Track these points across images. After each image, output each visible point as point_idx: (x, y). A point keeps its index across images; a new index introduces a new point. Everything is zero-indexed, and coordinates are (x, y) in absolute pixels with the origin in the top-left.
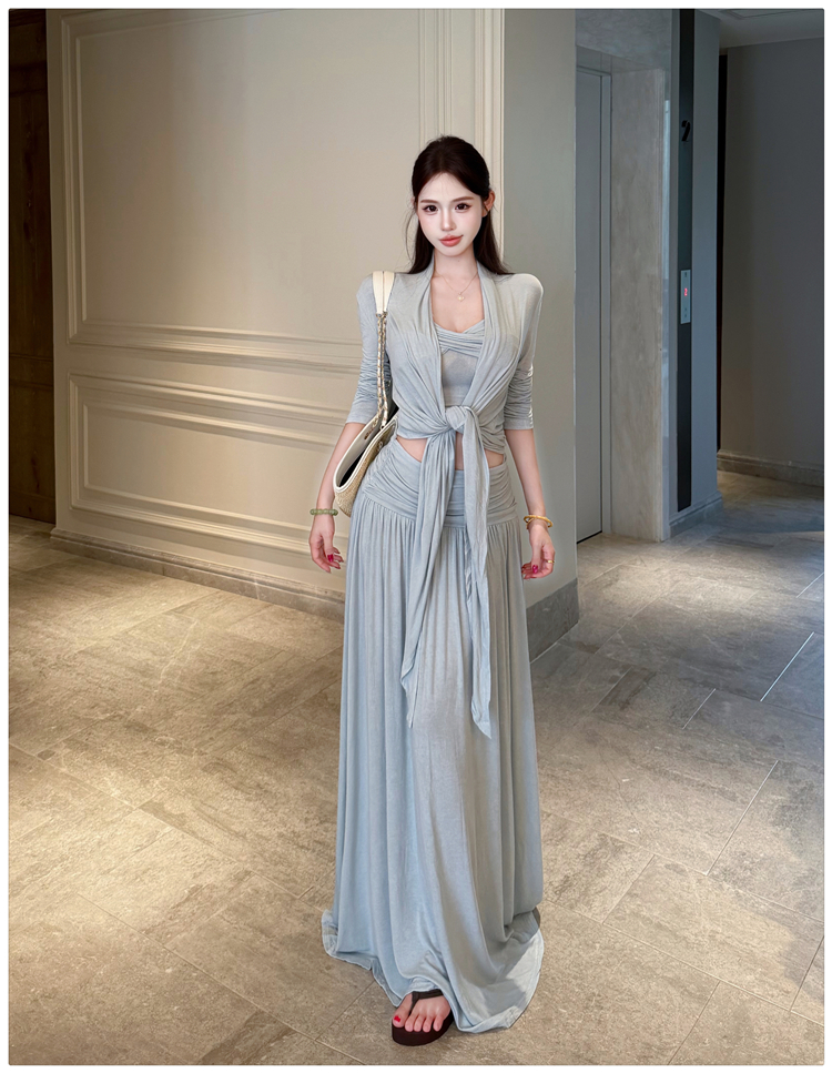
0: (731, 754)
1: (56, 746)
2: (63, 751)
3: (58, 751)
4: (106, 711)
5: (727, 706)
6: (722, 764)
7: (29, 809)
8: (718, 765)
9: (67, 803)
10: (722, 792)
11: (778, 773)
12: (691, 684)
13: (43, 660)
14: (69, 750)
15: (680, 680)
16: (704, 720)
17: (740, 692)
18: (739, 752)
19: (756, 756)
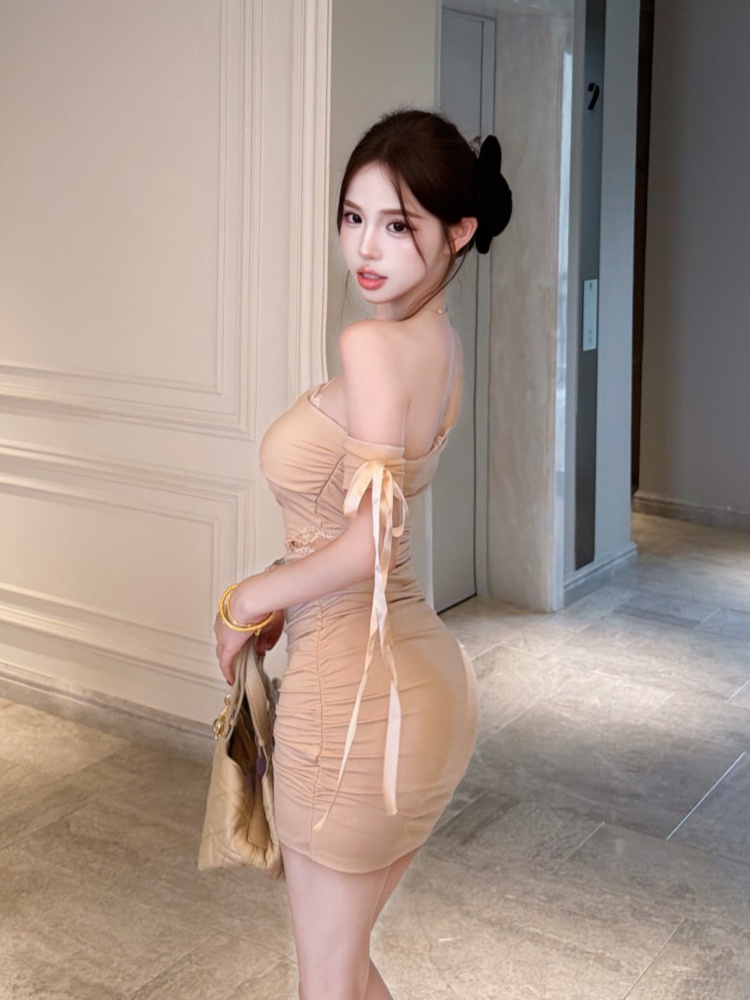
0: (619, 908)
5: (620, 846)
6: (605, 921)
8: (599, 923)
10: (600, 959)
11: (684, 936)
12: (570, 815)
15: (553, 809)
16: (585, 862)
17: (638, 827)
18: (630, 906)
19: (653, 912)
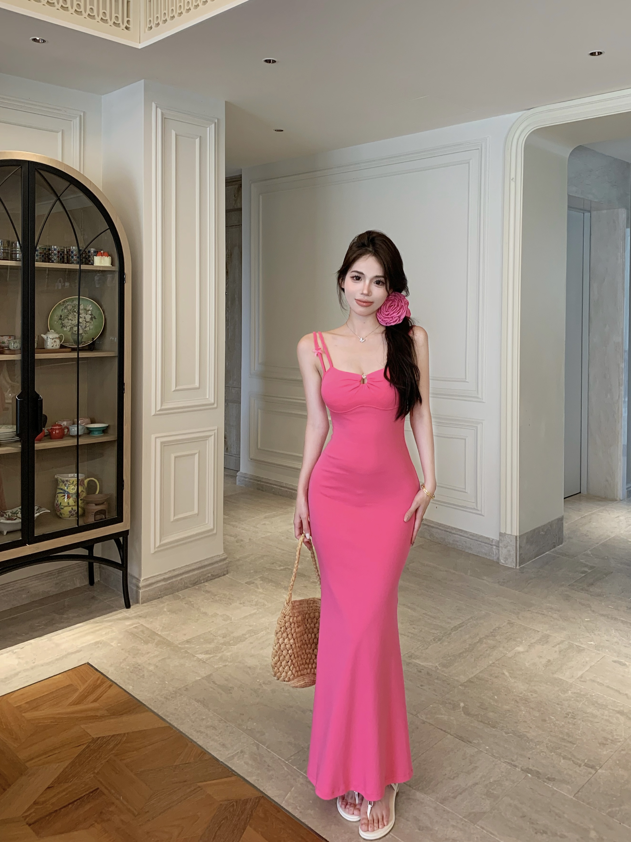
1: (256, 580)
2: (259, 582)
3: (256, 582)
4: (280, 566)
7: (244, 606)
9: (264, 605)
13: (242, 540)
14: (262, 582)
